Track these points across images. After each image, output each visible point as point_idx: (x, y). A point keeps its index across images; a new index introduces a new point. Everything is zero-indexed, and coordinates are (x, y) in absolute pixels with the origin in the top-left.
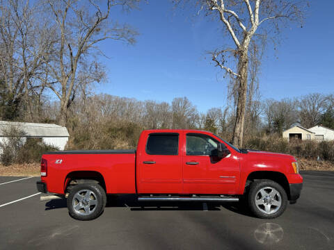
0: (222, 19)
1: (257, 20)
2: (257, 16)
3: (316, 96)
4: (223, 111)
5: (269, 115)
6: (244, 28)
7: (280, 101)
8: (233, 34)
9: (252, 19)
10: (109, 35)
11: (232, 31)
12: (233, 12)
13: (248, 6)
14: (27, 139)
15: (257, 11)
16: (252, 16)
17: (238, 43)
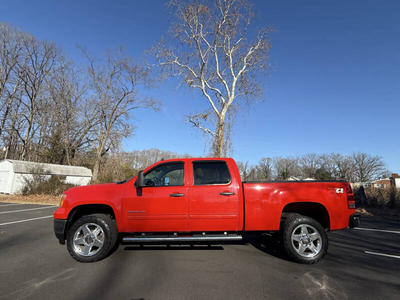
0: (204, 94)
1: (233, 96)
2: (233, 93)
3: (313, 156)
4: (244, 165)
5: (278, 170)
6: (224, 101)
7: (285, 158)
8: (213, 104)
9: (229, 95)
10: (141, 105)
11: (212, 102)
12: (218, 90)
13: (225, 85)
14: (52, 177)
15: (233, 89)
16: (229, 93)
17: (217, 111)
